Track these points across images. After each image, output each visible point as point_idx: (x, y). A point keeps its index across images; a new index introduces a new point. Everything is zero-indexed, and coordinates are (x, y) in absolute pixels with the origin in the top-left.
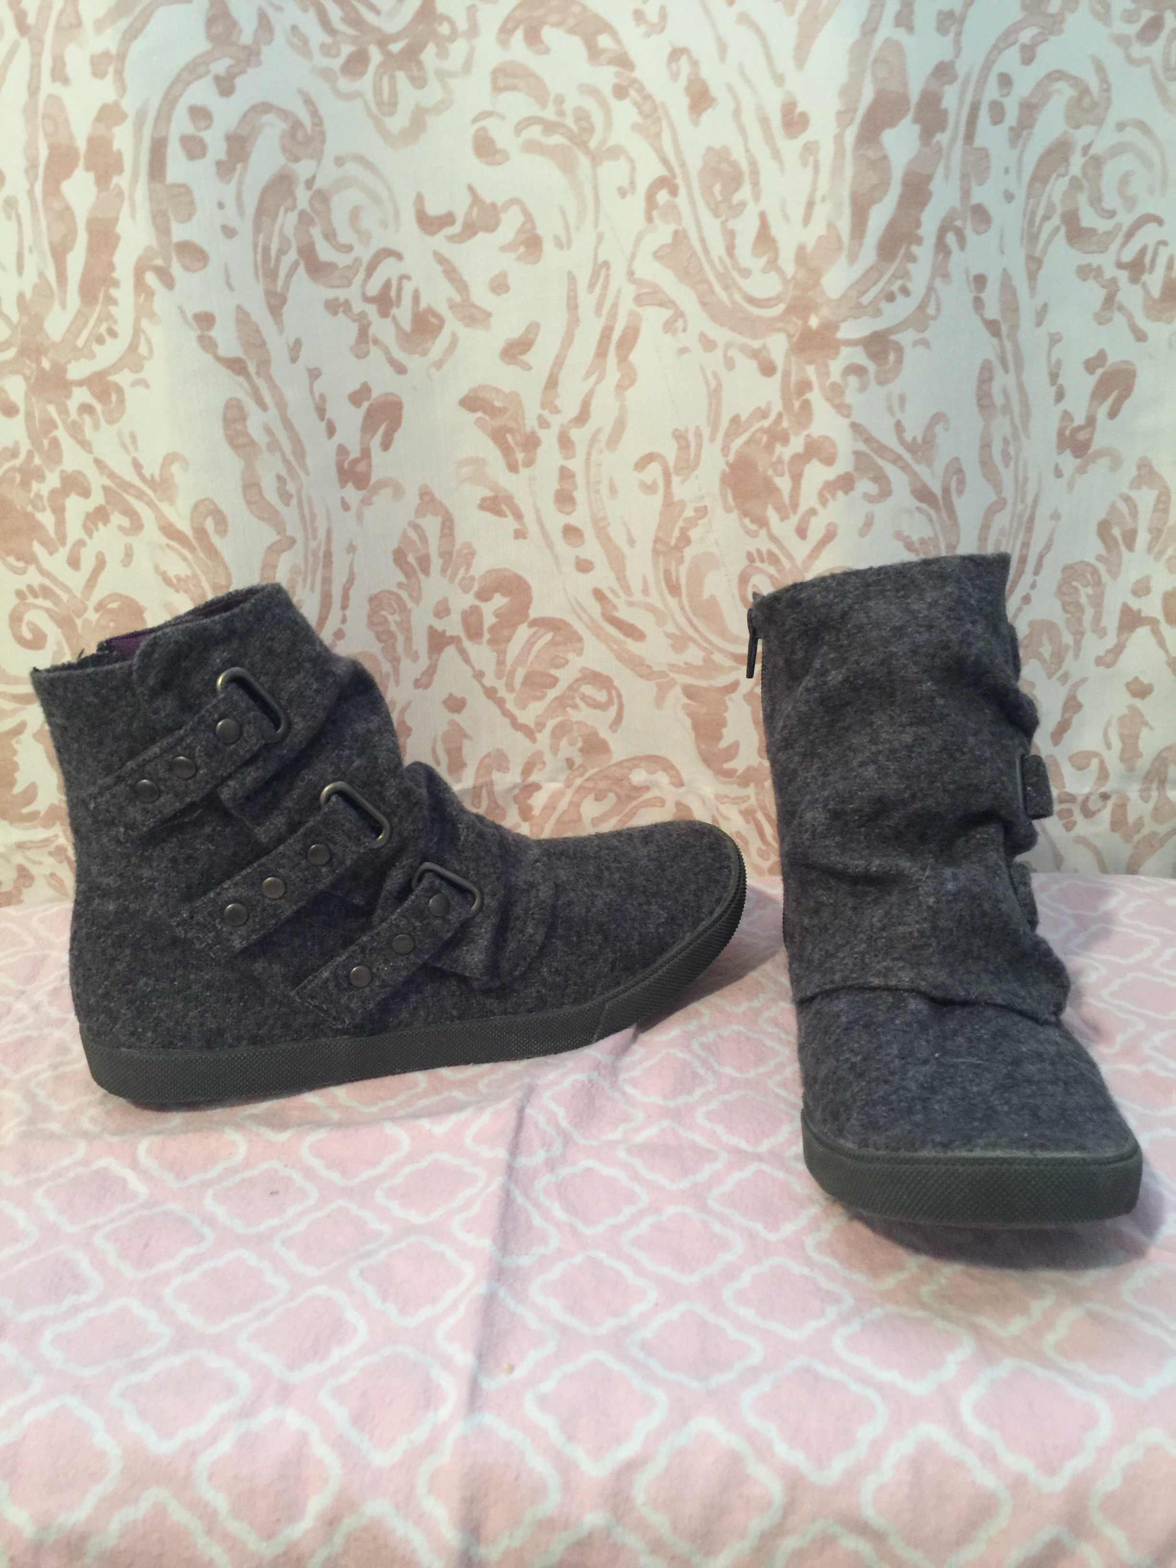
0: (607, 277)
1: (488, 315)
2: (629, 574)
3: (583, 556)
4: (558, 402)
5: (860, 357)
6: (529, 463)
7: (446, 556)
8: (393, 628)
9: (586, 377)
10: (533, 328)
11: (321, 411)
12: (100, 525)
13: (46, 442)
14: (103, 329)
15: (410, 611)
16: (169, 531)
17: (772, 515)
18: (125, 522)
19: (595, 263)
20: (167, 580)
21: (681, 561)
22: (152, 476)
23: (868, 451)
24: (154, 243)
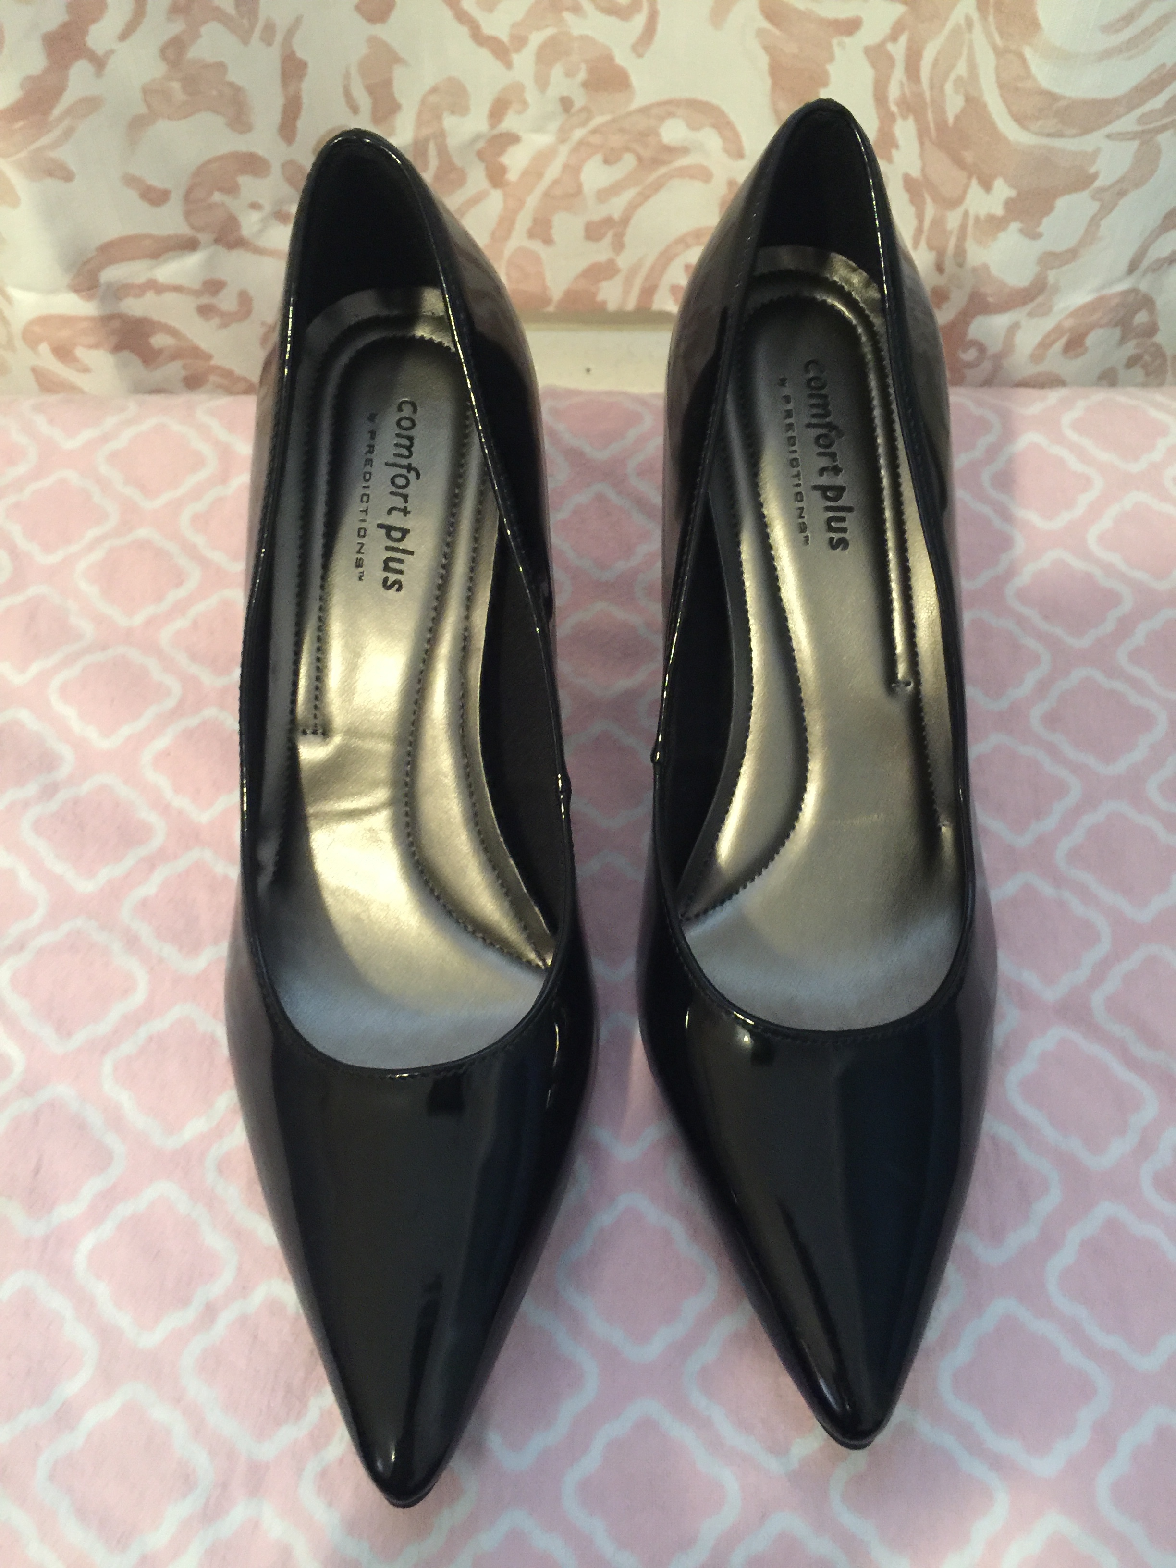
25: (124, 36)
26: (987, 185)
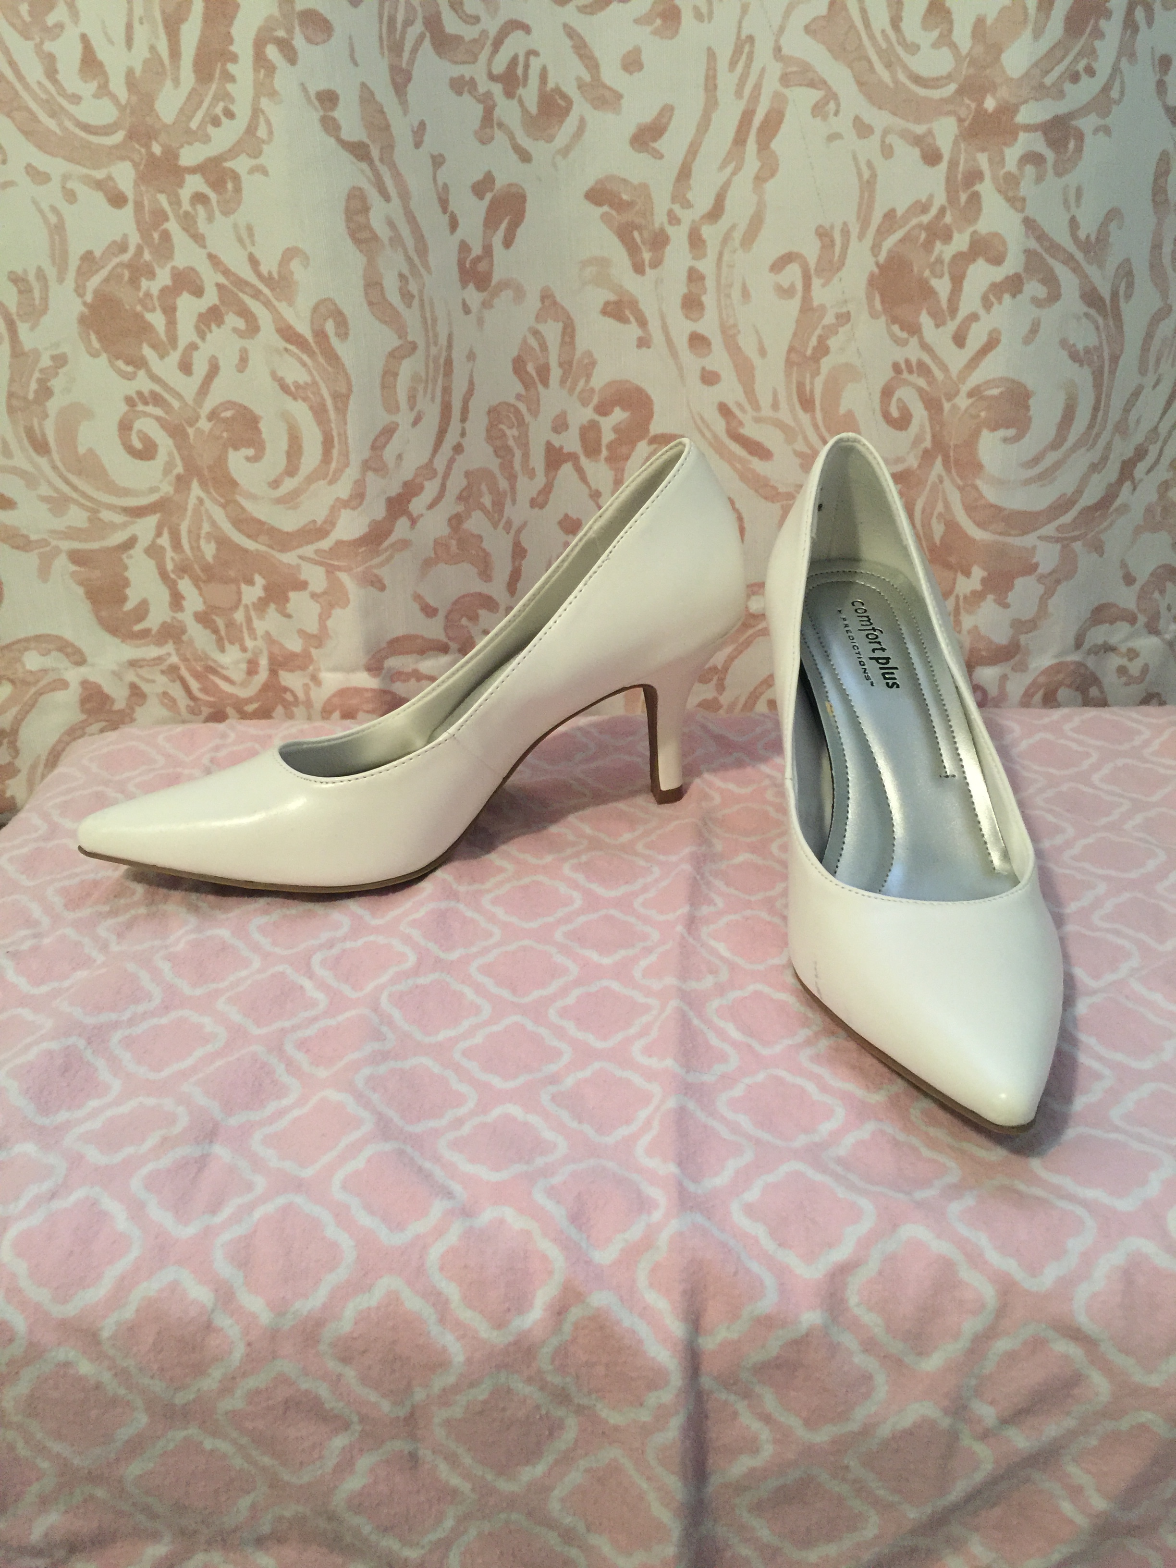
0: (751, 54)
1: (619, 96)
2: (757, 387)
3: (708, 368)
4: (690, 196)
5: (1037, 143)
6: (656, 263)
7: (566, 365)
8: (511, 443)
9: (722, 167)
10: (667, 111)
11: (444, 203)
12: (214, 327)
13: (156, 236)
14: (219, 110)
15: (528, 425)
16: (288, 334)
17: (925, 320)
18: (241, 324)
19: (738, 37)
20: (284, 388)
21: (817, 372)
22: (270, 273)
23: (1040, 250)
24: (275, 11)
25: (431, 507)
26: (967, 574)
